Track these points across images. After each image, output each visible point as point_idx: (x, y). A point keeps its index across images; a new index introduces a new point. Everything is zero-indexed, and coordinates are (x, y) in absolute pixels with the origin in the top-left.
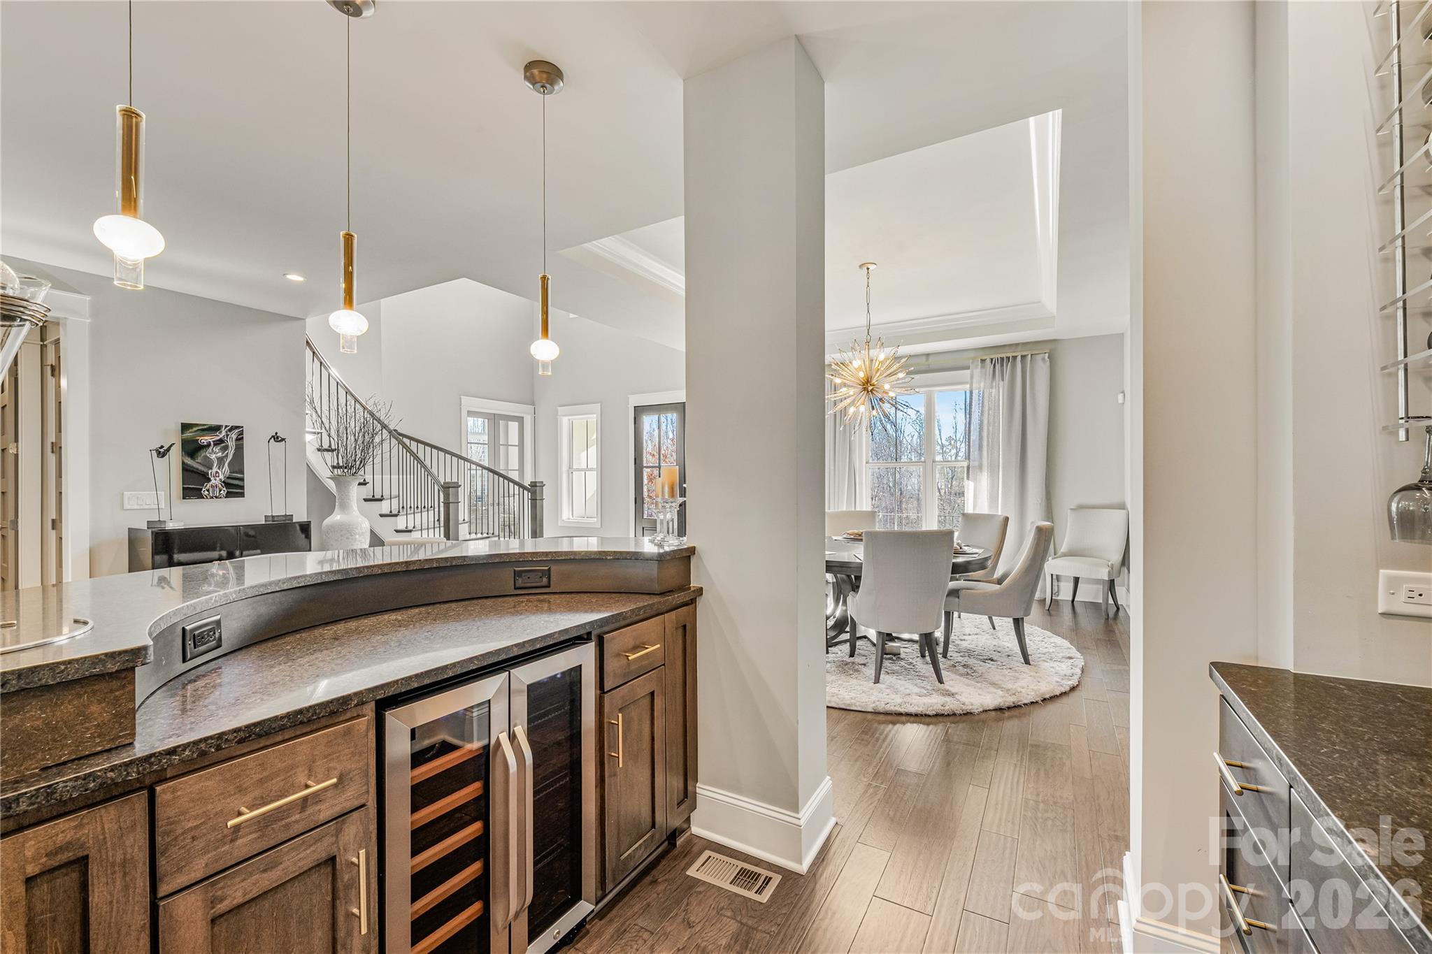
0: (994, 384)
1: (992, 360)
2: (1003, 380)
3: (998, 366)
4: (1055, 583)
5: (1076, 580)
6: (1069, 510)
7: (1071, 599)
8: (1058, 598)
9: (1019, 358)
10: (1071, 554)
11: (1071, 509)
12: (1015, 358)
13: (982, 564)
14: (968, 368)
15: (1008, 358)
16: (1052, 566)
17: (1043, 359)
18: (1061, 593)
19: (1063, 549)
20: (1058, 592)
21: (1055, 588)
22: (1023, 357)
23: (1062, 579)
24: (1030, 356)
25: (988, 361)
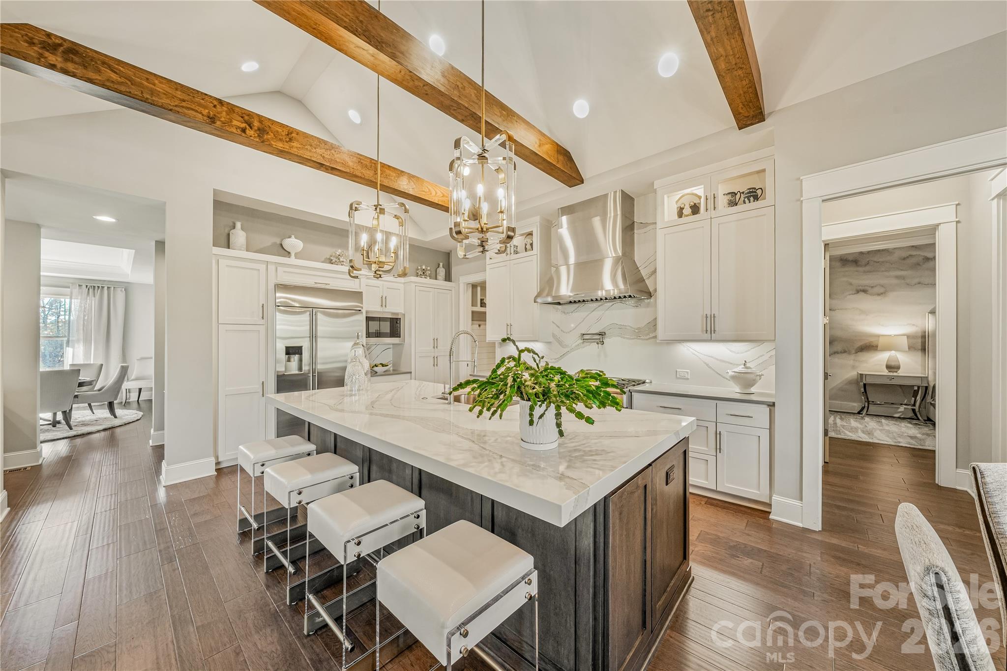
0: (88, 298)
1: (87, 286)
2: (94, 297)
3: (91, 290)
4: (128, 394)
5: (140, 390)
6: (136, 361)
7: (137, 400)
8: (130, 401)
9: (106, 288)
10: (137, 379)
11: (138, 360)
12: (103, 287)
13: (90, 383)
14: (69, 288)
15: (99, 287)
16: (126, 385)
17: (121, 290)
18: (131, 398)
19: (133, 377)
20: (129, 398)
21: (128, 397)
22: (108, 288)
23: (132, 391)
24: (113, 288)
25: (84, 286)
